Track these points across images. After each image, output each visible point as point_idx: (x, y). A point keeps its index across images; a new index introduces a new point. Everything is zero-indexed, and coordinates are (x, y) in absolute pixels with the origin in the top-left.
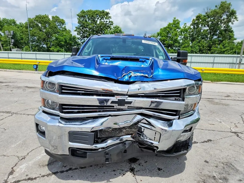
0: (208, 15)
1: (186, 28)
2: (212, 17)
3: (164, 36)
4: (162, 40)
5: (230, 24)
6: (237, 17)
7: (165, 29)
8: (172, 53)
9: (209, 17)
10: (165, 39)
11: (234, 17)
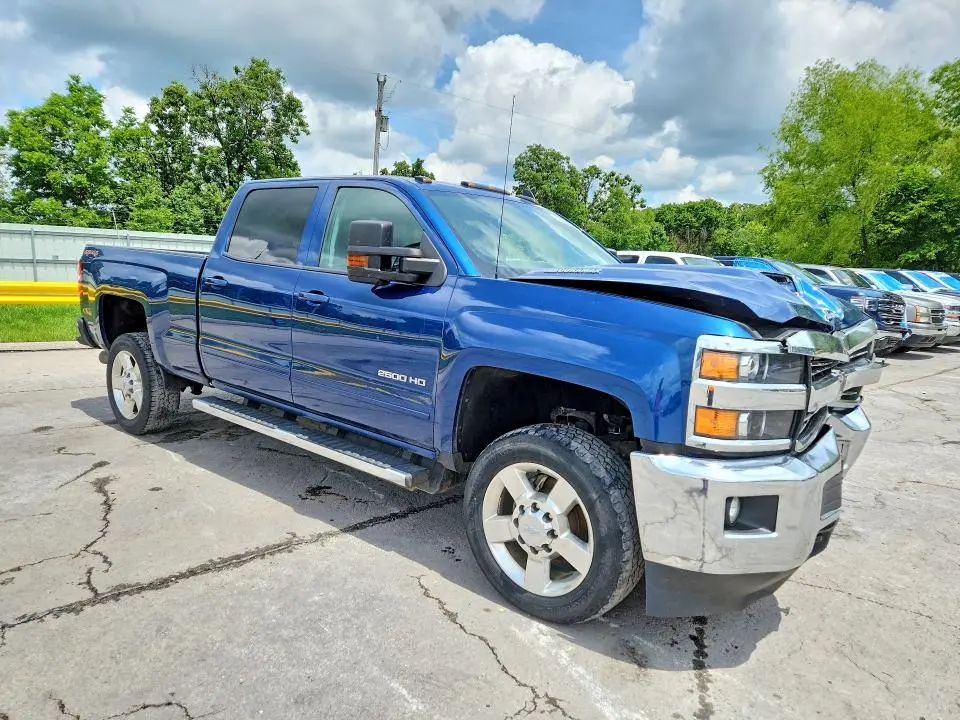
0: (211, 97)
1: (133, 128)
2: (226, 105)
3: (40, 149)
4: (31, 163)
5: (286, 140)
6: (306, 121)
7: (40, 116)
8: (92, 225)
9: (214, 103)
10: (47, 159)
11: (295, 120)
